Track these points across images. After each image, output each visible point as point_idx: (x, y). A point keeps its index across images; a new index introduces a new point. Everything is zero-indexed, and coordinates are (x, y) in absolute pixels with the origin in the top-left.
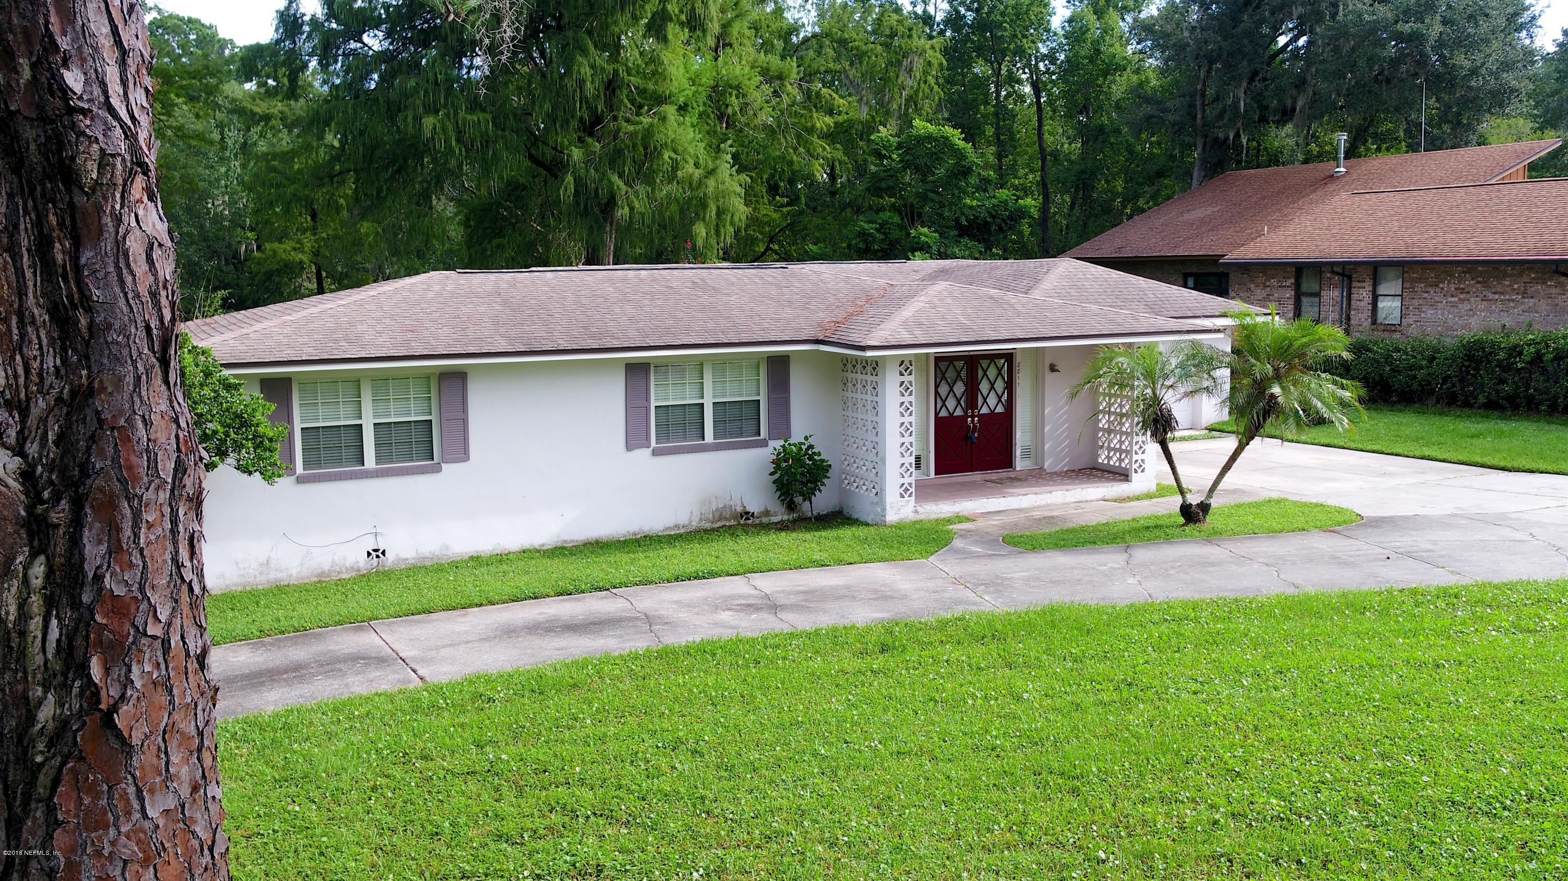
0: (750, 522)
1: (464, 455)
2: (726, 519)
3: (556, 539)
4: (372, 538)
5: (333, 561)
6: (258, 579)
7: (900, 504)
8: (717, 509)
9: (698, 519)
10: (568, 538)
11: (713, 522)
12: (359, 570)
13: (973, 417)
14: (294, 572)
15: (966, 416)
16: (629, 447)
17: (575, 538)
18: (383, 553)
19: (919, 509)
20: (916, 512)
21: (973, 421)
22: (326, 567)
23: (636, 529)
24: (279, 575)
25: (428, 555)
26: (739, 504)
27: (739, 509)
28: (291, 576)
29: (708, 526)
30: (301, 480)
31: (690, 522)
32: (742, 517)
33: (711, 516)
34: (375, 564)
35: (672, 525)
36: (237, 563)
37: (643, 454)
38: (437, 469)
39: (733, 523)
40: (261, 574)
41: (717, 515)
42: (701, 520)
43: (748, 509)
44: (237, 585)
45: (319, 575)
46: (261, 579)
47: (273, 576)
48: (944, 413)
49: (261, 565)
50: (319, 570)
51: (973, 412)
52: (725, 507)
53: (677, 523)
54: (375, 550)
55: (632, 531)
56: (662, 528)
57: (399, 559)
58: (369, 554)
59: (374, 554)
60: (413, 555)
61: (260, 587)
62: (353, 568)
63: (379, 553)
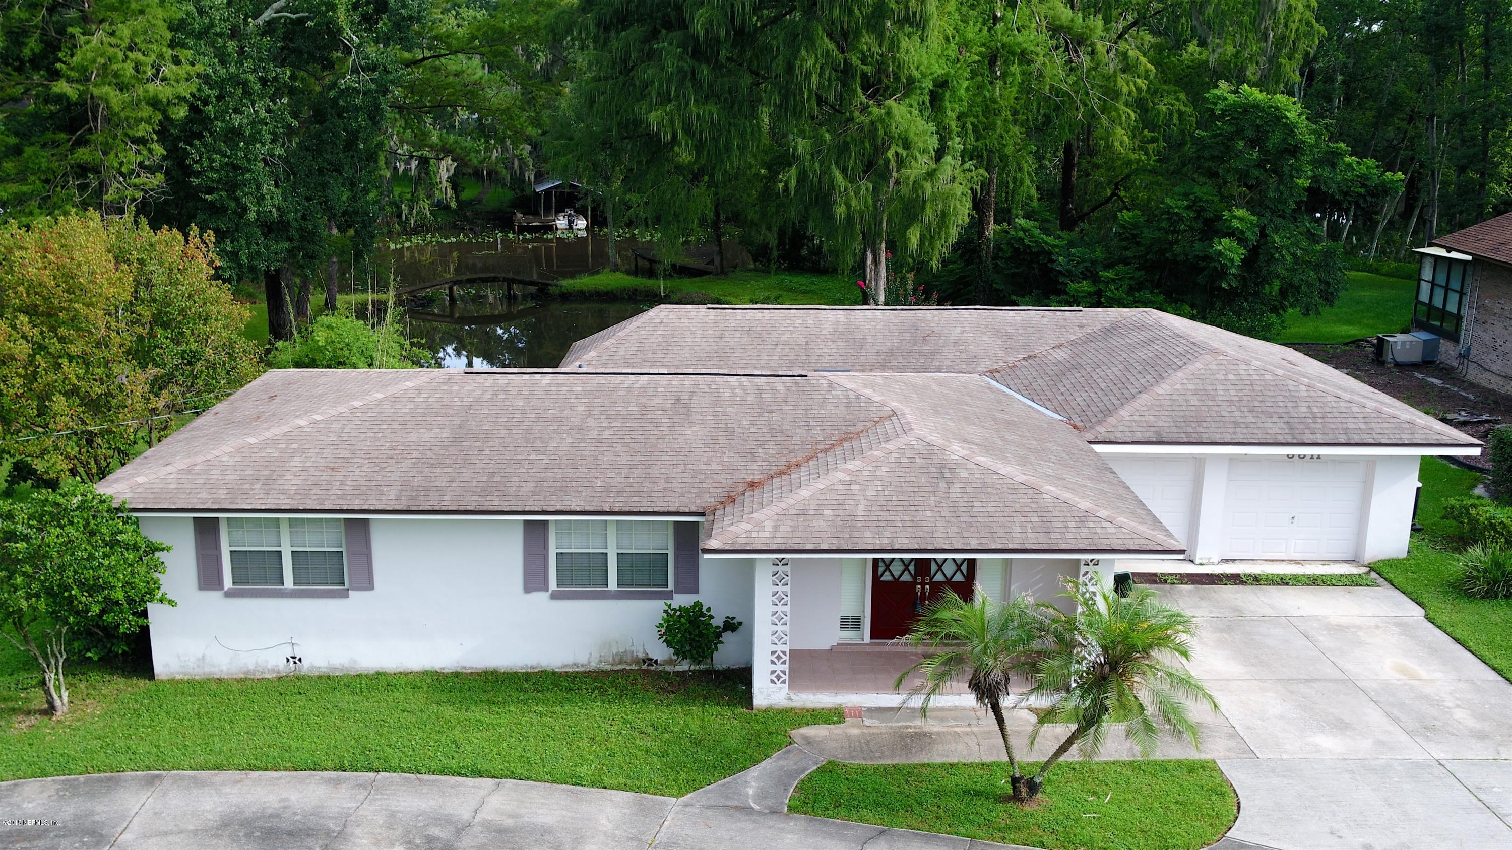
0: (652, 668)
1: (369, 585)
2: (627, 663)
3: (456, 665)
4: (290, 647)
5: (257, 663)
6: (196, 671)
7: (771, 690)
8: (617, 654)
9: (597, 660)
10: (467, 665)
11: (613, 665)
12: (279, 672)
13: (923, 584)
14: (224, 668)
15: (913, 584)
16: (528, 589)
17: (474, 666)
18: (300, 660)
19: (793, 696)
20: (790, 699)
21: (923, 588)
22: (251, 667)
23: (534, 663)
24: (213, 669)
25: (338, 666)
26: (641, 650)
27: (641, 655)
28: (222, 671)
29: (608, 667)
30: (229, 594)
31: (589, 662)
32: (644, 662)
33: (611, 659)
34: (293, 669)
35: (570, 663)
36: (179, 657)
37: (541, 597)
38: (344, 594)
39: (634, 667)
40: (198, 666)
41: (617, 659)
42: (600, 661)
43: (650, 656)
44: (179, 674)
45: (245, 673)
46: (198, 672)
47: (207, 669)
48: (887, 577)
49: (198, 659)
50: (245, 669)
51: (923, 580)
52: (626, 652)
53: (576, 661)
54: (293, 657)
55: (529, 664)
56: (560, 665)
57: (313, 667)
58: (288, 660)
59: (291, 660)
60: (326, 665)
61: (197, 677)
62: (273, 670)
63: (296, 660)
